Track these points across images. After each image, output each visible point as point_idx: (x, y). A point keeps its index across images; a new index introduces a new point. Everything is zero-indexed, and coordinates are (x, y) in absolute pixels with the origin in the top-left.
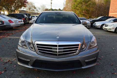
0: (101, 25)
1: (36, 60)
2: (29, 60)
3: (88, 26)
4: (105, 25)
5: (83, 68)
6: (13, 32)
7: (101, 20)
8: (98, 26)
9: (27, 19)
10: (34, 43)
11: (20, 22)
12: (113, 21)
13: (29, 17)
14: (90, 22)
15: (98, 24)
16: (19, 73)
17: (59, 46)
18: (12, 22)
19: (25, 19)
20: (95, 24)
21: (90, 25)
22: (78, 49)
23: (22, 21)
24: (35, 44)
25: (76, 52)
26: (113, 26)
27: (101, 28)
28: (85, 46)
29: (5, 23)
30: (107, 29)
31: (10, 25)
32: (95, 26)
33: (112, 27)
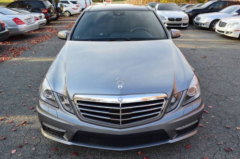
0: (210, 22)
1: (78, 131)
2: (65, 131)
3: (184, 24)
4: (219, 23)
5: (170, 141)
6: (25, 44)
7: (211, 9)
8: (204, 24)
9: (52, 11)
10: (72, 99)
11: (37, 19)
12: (237, 13)
13: (57, 5)
14: (186, 15)
15: (205, 19)
16: (47, 151)
17: (124, 105)
18: (21, 21)
19: (49, 11)
20: (198, 19)
21: (187, 21)
22: (162, 107)
23: (43, 17)
24: (73, 101)
25: (157, 114)
26: (236, 25)
27: (210, 29)
28: (176, 100)
29: (6, 25)
30: (223, 32)
31: (17, 29)
32: (198, 24)
33: (234, 27)
